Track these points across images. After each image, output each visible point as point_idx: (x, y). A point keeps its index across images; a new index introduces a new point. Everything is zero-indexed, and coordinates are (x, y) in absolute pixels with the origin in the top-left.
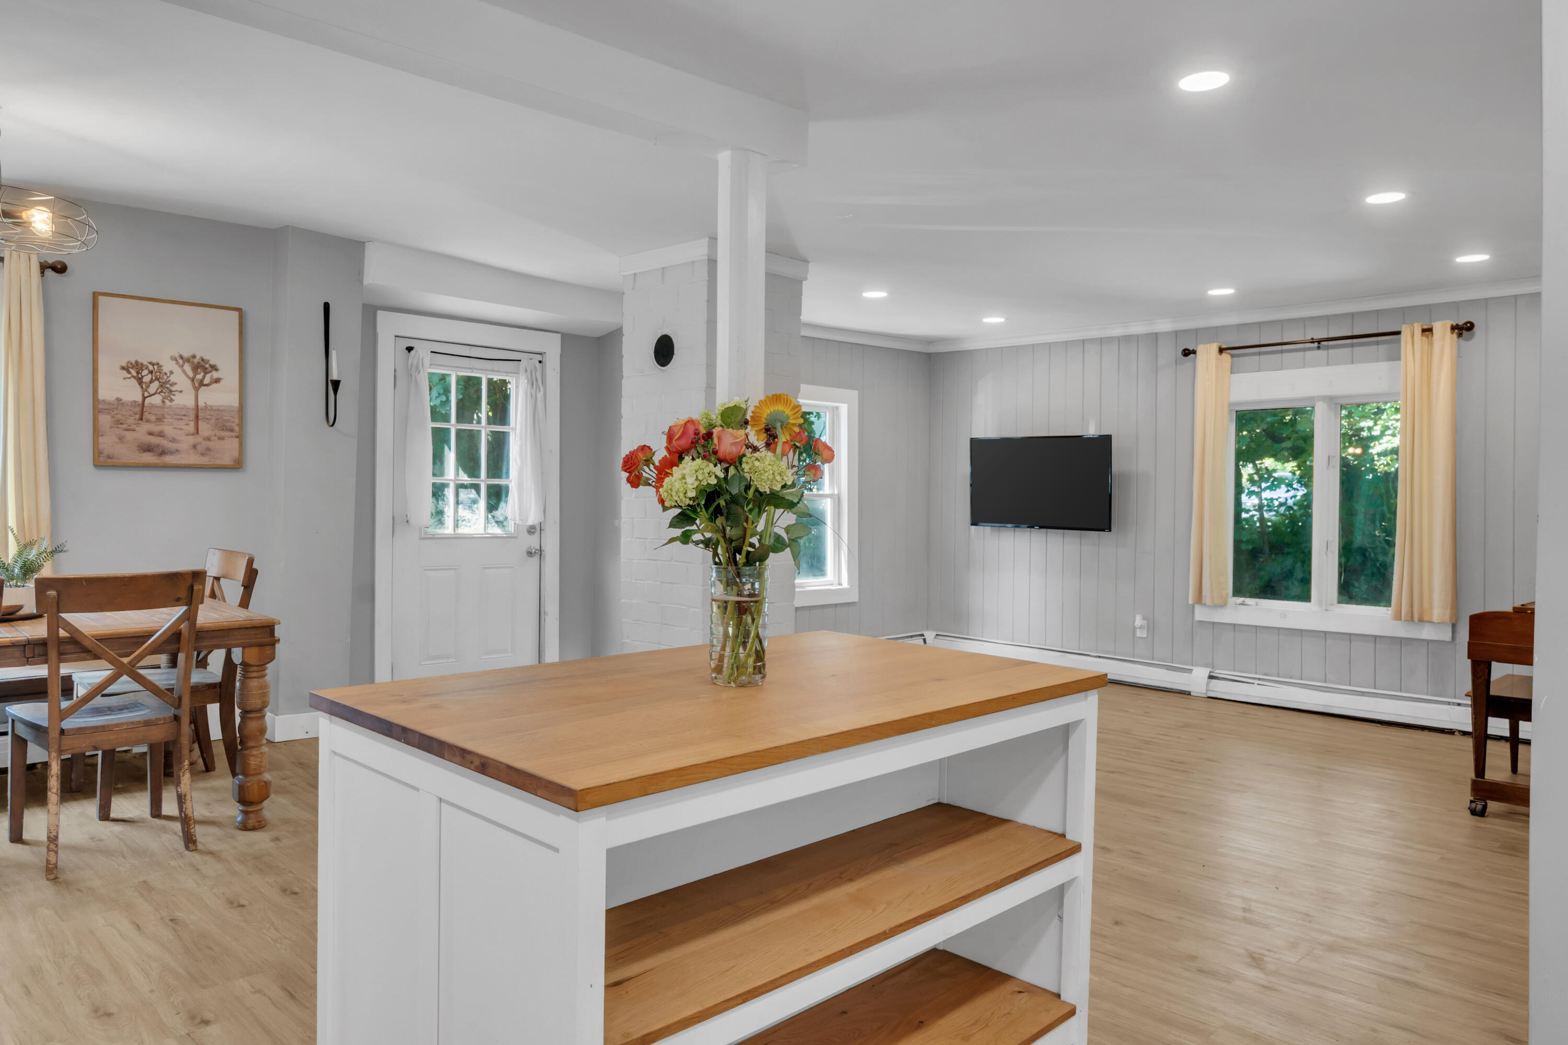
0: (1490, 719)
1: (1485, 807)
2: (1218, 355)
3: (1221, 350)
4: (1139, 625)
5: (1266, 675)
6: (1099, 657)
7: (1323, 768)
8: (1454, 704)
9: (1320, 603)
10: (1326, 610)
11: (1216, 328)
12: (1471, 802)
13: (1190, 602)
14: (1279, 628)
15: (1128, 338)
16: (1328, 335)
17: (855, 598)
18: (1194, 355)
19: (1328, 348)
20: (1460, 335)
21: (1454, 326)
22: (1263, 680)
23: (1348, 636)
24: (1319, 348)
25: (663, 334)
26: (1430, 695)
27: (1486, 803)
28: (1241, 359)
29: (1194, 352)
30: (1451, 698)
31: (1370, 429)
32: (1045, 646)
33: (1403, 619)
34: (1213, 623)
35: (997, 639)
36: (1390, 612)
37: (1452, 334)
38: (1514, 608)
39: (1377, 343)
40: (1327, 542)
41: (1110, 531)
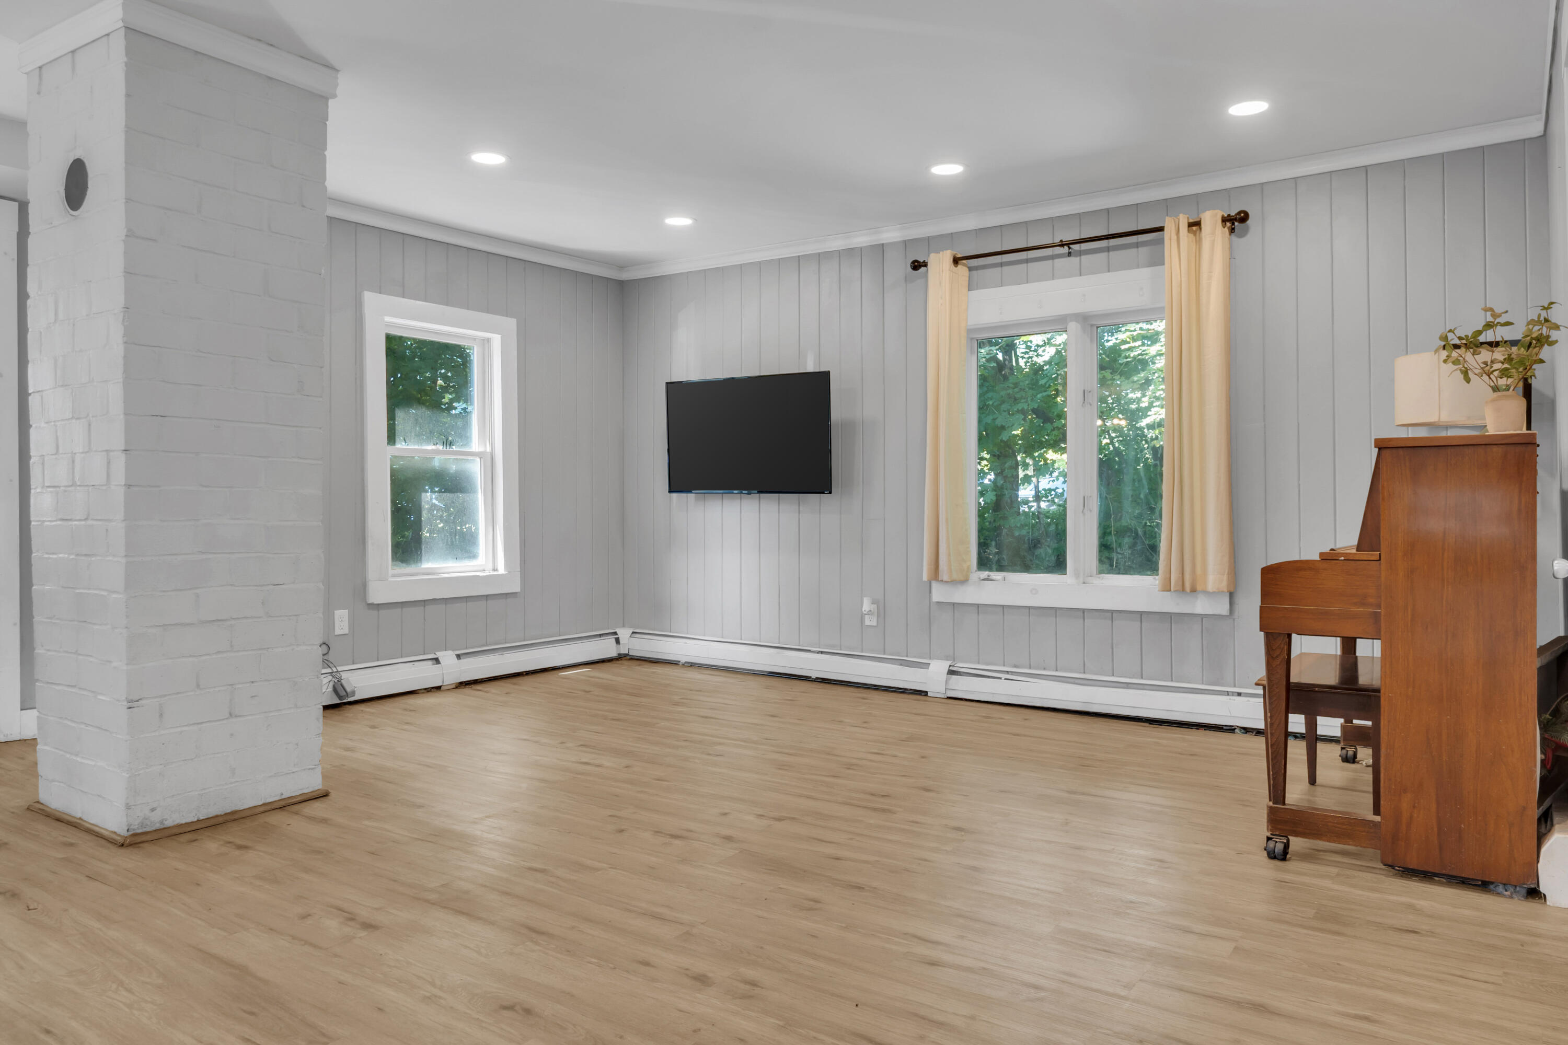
0: (1290, 715)
1: (1287, 846)
2: (953, 266)
3: (956, 261)
4: (867, 610)
5: (1016, 666)
6: (822, 652)
7: (1074, 793)
8: (1233, 694)
9: (1077, 575)
10: (1084, 583)
11: (951, 235)
12: (1269, 839)
13: (925, 578)
14: (1029, 608)
15: (850, 252)
16: (1080, 236)
17: (516, 588)
18: (925, 268)
19: (1080, 253)
20: (1232, 230)
21: (1226, 217)
22: (1012, 673)
23: (1110, 614)
24: (1069, 254)
25: (76, 158)
26: (1206, 684)
27: (1288, 841)
28: (980, 272)
29: (925, 264)
30: (1230, 687)
31: (1138, 400)
32: (760, 642)
33: (1172, 590)
34: (954, 604)
35: (704, 636)
36: (1157, 582)
37: (1224, 227)
38: (1321, 554)
39: (1137, 245)
40: (1084, 497)
41: (830, 493)
